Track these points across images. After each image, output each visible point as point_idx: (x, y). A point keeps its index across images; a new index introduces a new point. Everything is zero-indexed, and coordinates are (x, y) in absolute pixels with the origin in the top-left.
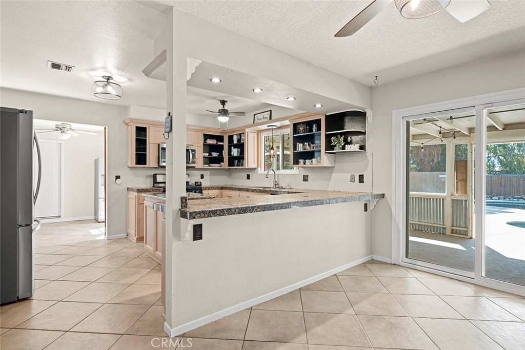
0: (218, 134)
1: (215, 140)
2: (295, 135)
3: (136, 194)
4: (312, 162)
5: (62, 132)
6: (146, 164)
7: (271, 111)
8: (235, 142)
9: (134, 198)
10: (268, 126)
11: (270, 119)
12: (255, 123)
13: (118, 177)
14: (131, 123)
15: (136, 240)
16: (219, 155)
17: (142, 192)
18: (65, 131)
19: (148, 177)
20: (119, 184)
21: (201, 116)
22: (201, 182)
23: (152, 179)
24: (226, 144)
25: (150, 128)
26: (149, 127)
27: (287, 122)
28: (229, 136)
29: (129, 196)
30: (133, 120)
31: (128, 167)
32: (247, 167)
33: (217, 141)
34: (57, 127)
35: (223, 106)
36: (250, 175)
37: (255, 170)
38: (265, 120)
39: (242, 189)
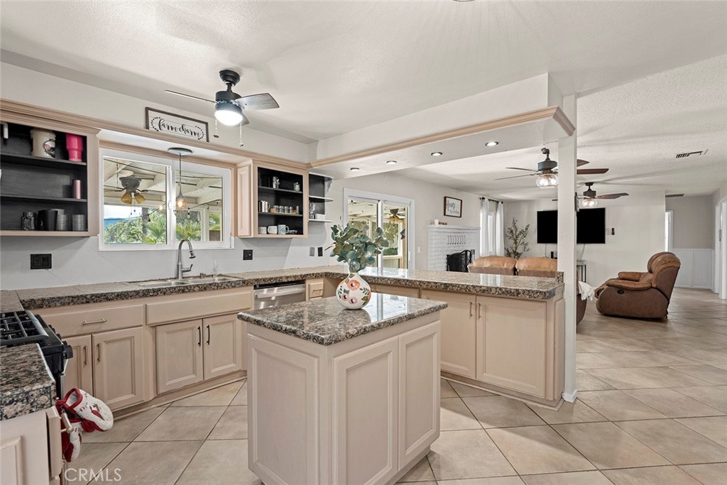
10: (173, 148)
11: (207, 140)
35: (229, 85)
36: (50, 255)
37: (82, 241)
38: (188, 136)
39: (159, 290)
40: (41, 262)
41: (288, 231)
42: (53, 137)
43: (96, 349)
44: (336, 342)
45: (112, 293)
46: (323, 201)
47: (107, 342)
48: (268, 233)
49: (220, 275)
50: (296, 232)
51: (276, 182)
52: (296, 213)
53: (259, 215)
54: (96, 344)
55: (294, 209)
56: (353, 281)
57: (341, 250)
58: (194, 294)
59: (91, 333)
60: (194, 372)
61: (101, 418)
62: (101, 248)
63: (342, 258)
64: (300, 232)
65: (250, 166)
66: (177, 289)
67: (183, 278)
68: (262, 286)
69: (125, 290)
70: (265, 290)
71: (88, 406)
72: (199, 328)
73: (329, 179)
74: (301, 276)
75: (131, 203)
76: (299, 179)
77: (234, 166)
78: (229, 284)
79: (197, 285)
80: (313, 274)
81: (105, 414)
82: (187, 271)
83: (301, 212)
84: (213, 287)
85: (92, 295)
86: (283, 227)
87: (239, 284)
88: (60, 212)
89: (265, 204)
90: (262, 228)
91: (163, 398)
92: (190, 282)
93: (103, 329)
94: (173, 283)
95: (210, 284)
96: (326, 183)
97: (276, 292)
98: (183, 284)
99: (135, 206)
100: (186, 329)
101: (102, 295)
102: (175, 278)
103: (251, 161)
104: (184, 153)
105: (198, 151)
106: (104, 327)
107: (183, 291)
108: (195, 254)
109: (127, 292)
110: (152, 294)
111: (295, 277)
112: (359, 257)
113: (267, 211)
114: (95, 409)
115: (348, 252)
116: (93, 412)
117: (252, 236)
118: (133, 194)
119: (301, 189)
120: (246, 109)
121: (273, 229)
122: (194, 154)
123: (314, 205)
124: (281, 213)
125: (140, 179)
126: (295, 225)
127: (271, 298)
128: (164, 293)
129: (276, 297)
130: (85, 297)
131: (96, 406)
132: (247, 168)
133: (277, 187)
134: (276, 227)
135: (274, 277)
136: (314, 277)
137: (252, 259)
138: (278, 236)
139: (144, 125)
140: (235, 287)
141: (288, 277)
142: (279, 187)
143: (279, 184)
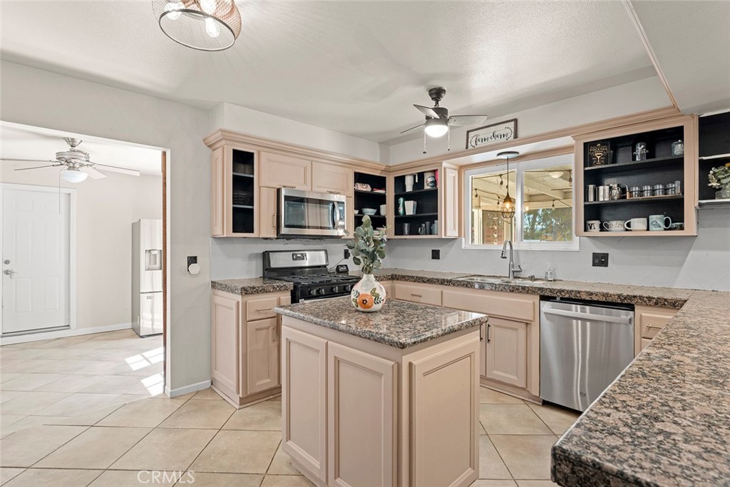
0: (377, 174)
1: (369, 186)
2: (587, 169)
3: (239, 298)
4: (629, 225)
5: (70, 168)
6: (252, 231)
7: (516, 121)
8: (409, 188)
9: (234, 307)
10: (499, 154)
11: (516, 137)
12: (470, 147)
13: (193, 260)
14: (224, 142)
15: (238, 402)
16: (375, 214)
17: (252, 293)
18: (77, 166)
19: (252, 257)
20: (196, 275)
21: (353, 136)
22: (346, 266)
23: (260, 262)
24: (390, 192)
25: (263, 154)
26: (259, 152)
27: (568, 141)
28: (396, 178)
29: (218, 300)
30: (227, 135)
31: (215, 238)
32: (443, 237)
33: (371, 187)
34: (60, 157)
35: (436, 101)
36: (439, 251)
37: (453, 241)
38: (498, 140)
39: (450, 281)
40: (436, 255)
42: (431, 174)
45: (426, 278)
51: (640, 152)
62: (465, 246)
67: (515, 277)
80: (650, 298)
82: (518, 272)
85: (417, 277)
87: (517, 289)
89: (603, 189)
102: (508, 278)
106: (421, 300)
107: (467, 286)
109: (433, 279)
110: (446, 283)
111: (606, 295)
121: (638, 224)
124: (647, 197)
133: (645, 158)
134: (645, 219)
135: (567, 289)
136: (651, 303)
137: (607, 266)
138: (648, 234)
139: (465, 147)
140: (513, 291)
141: (592, 294)
142: (648, 156)
143: (645, 151)
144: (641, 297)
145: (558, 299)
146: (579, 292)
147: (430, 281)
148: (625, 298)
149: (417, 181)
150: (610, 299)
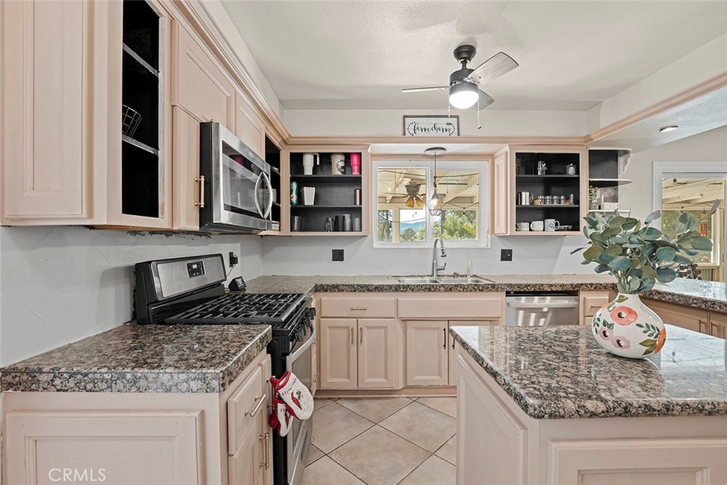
8: (308, 171)
10: (429, 149)
24: (285, 171)
28: (292, 154)
35: (464, 63)
36: (343, 250)
37: (362, 239)
39: (408, 286)
40: (338, 256)
41: (559, 227)
42: (342, 158)
43: (359, 331)
44: (551, 416)
45: (372, 285)
46: (615, 184)
47: (368, 328)
48: (531, 230)
49: (475, 276)
50: (570, 227)
51: (541, 167)
52: (570, 203)
53: (517, 209)
54: (359, 328)
55: (567, 199)
56: (623, 308)
57: (599, 254)
58: (439, 294)
59: (357, 318)
60: (439, 374)
61: (300, 407)
62: (375, 245)
63: (603, 268)
64: (576, 227)
65: (507, 153)
66: (424, 287)
67: (438, 276)
68: (519, 293)
69: (381, 284)
70: (523, 298)
71: (291, 392)
72: (444, 330)
73: (626, 152)
74: (572, 285)
75: (413, 206)
76: (574, 159)
77: (491, 157)
78: (476, 287)
79: (443, 285)
81: (305, 403)
82: (442, 269)
83: (577, 201)
84: (459, 289)
85: (358, 285)
86: (551, 222)
87: (487, 288)
88: (347, 217)
89: (525, 196)
90: (523, 224)
91: (411, 391)
92: (443, 281)
93: (365, 316)
94: (427, 281)
95: (456, 286)
96: (621, 160)
97: (549, 302)
98: (436, 282)
99: (416, 209)
100: (432, 329)
101: (365, 286)
102: (431, 276)
103: (508, 147)
104: (439, 152)
105: (451, 148)
106: (365, 314)
107: (430, 290)
108: (446, 253)
109: (383, 285)
110: (402, 289)
111: (562, 286)
112: (638, 268)
113: (528, 204)
114: (296, 396)
115: (612, 258)
116: (293, 398)
117: (509, 234)
118: (414, 198)
119: (577, 172)
120: (482, 84)
121: (538, 225)
122: (447, 151)
123: (599, 191)
124: (548, 204)
125: (420, 185)
126: (569, 218)
127: (542, 308)
128: (413, 290)
129: (550, 309)
130: (352, 286)
131: (299, 393)
132: (503, 156)
133: (544, 173)
134: (542, 222)
135: (532, 283)
136: (592, 288)
137: (511, 260)
138: (545, 233)
139: (401, 133)
140: (482, 290)
141: (552, 285)
142: (547, 172)
143: (545, 169)
144: (586, 285)
145: (512, 293)
146: (542, 285)
147: (379, 289)
148: (576, 286)
149: (318, 164)
150: (565, 289)
